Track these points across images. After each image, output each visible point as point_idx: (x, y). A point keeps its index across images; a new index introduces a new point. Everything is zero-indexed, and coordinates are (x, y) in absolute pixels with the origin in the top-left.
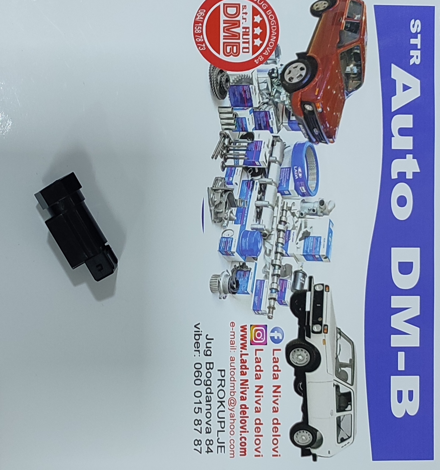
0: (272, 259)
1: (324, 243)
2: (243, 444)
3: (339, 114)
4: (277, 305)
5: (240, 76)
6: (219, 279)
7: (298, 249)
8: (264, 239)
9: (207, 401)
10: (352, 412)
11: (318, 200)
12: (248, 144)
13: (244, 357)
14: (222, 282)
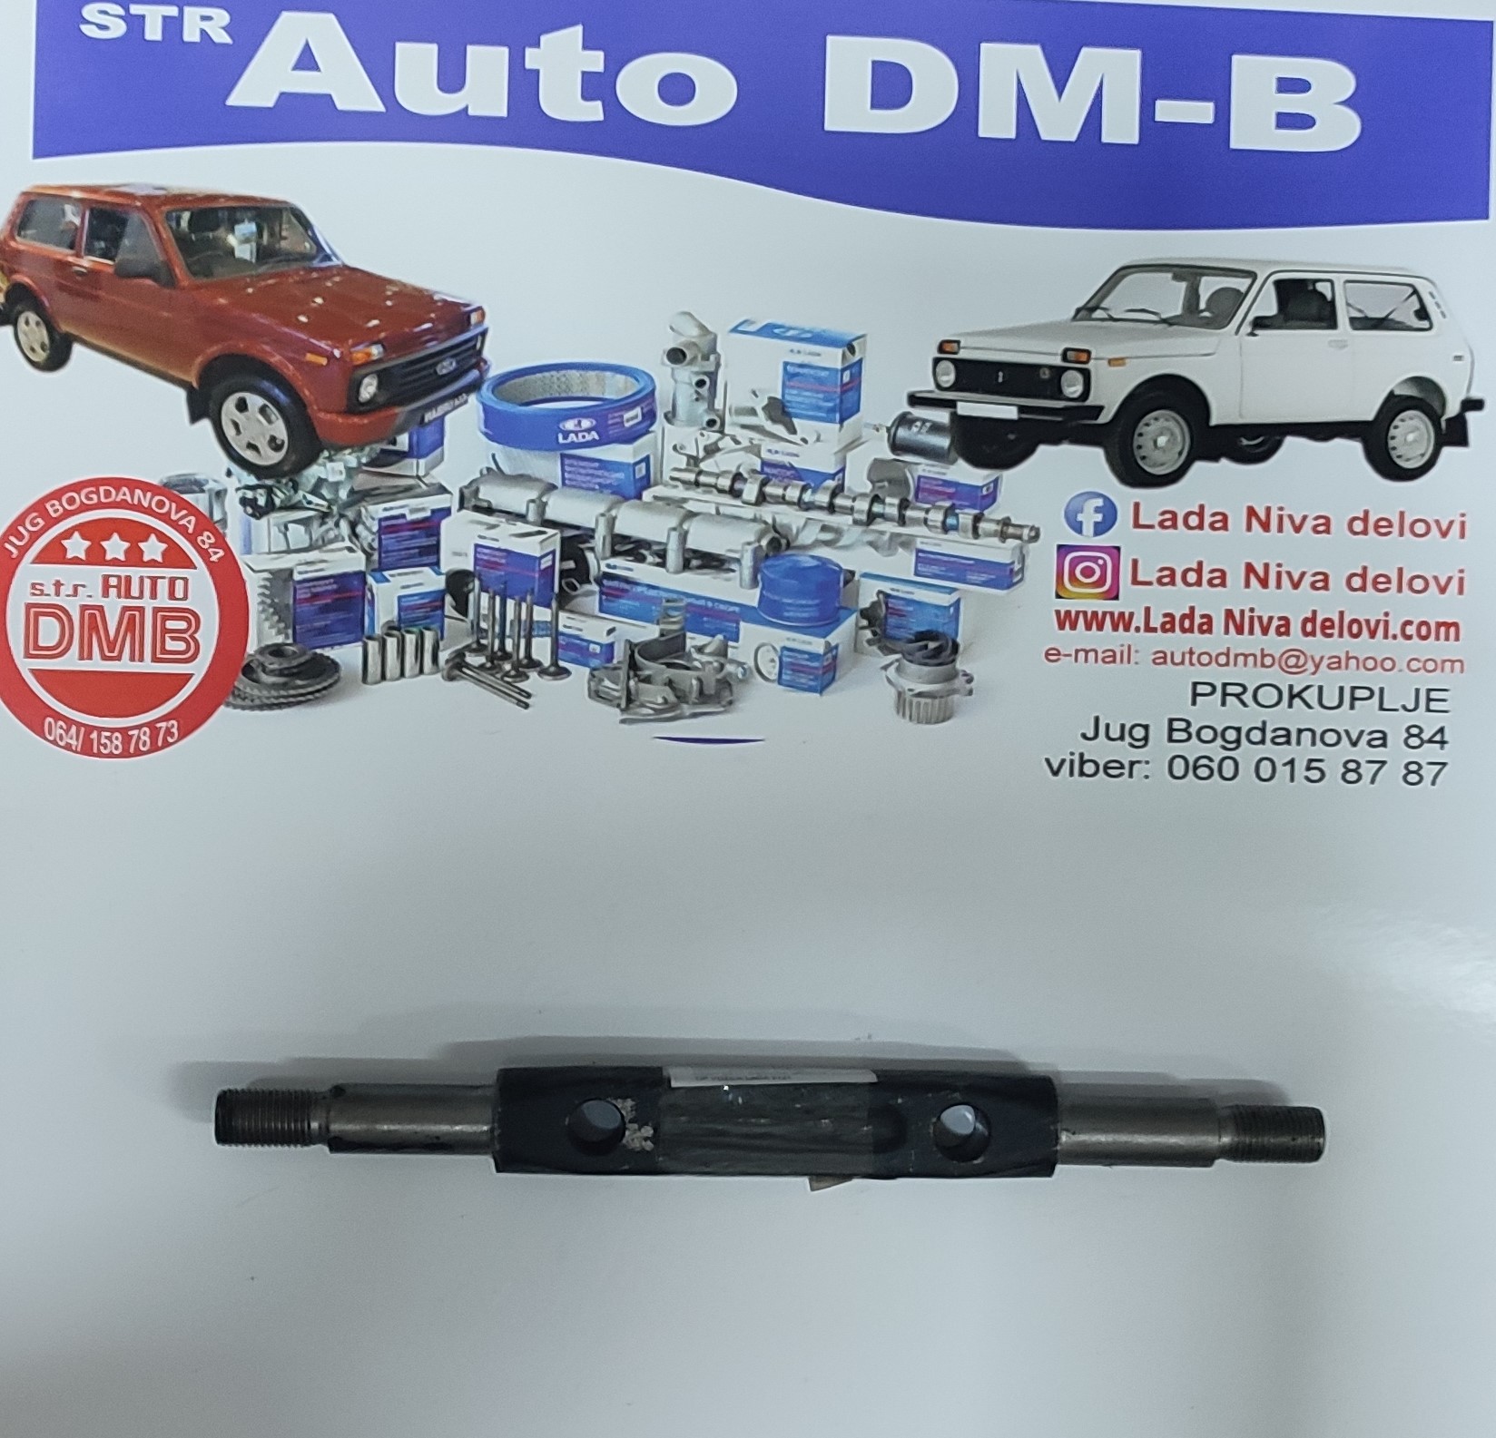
0: (850, 522)
1: (806, 351)
2: (1425, 631)
3: (388, 287)
4: (996, 513)
6: (908, 696)
7: (822, 438)
8: (788, 546)
9: (1288, 742)
10: (1339, 278)
11: (669, 370)
12: (483, 589)
13: (1156, 621)
14: (920, 685)
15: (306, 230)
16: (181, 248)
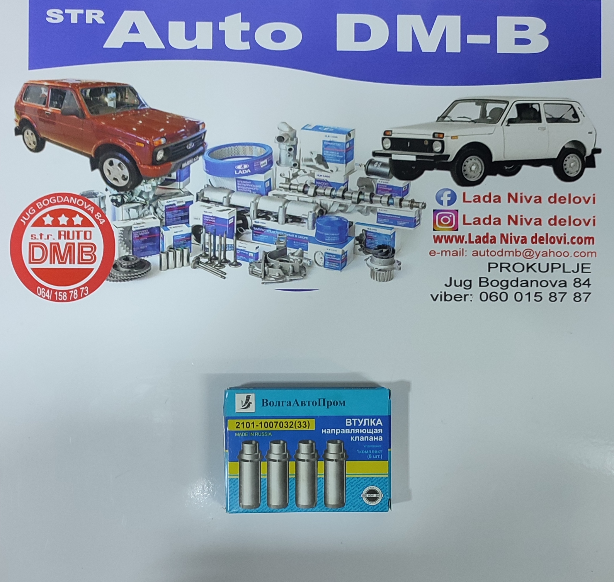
0: (351, 202)
1: (331, 137)
2: (580, 241)
3: (167, 116)
4: (409, 197)
6: (375, 271)
7: (339, 170)
8: (326, 212)
9: (527, 286)
10: (541, 103)
11: (278, 145)
12: (207, 232)
13: (473, 239)
14: (380, 266)
15: (135, 95)
16: (87, 103)
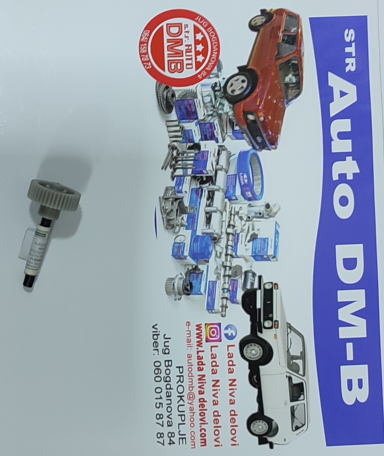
0: (223, 261)
1: (271, 244)
2: (203, 435)
3: (280, 121)
4: (229, 304)
5: (185, 91)
6: (173, 281)
7: (247, 251)
8: (215, 243)
9: (167, 397)
10: (305, 401)
11: (264, 204)
12: (196, 154)
13: (200, 354)
14: (176, 285)
15: (294, 97)
16: (286, 61)
